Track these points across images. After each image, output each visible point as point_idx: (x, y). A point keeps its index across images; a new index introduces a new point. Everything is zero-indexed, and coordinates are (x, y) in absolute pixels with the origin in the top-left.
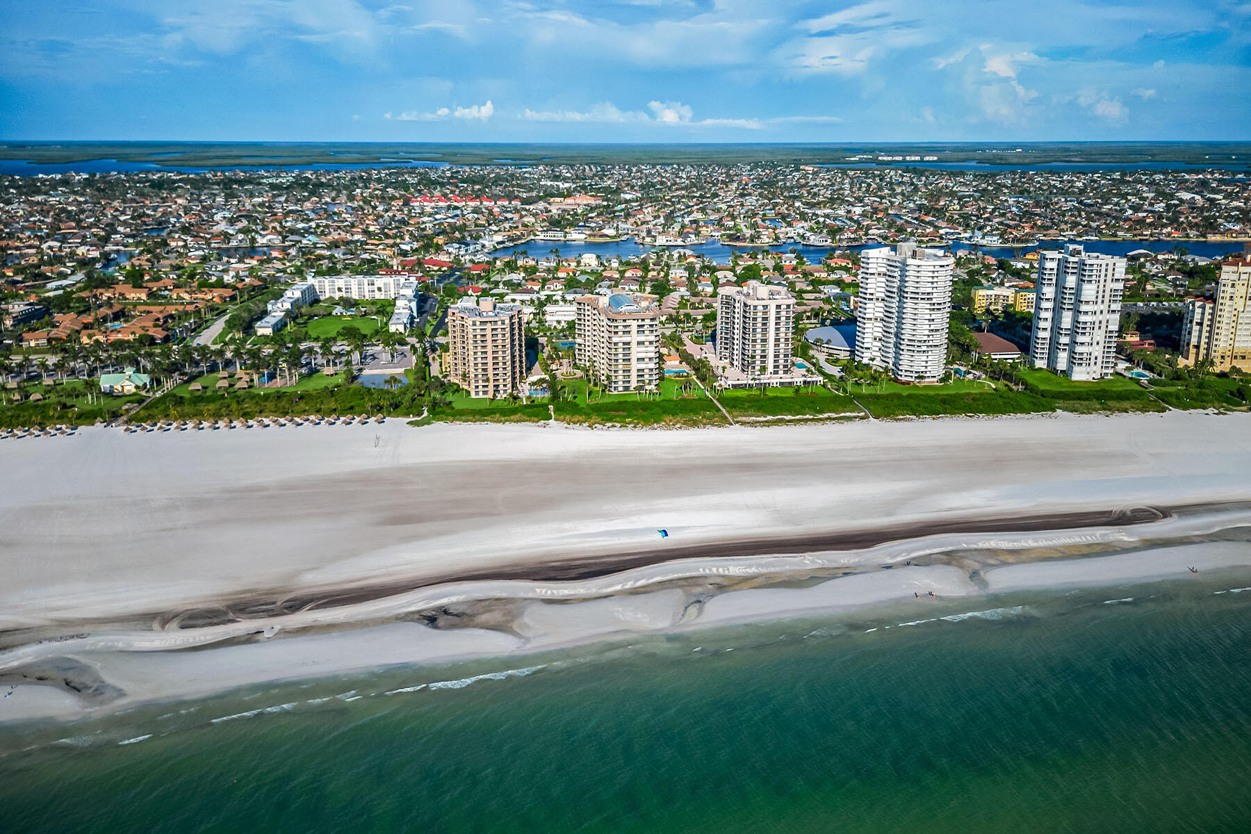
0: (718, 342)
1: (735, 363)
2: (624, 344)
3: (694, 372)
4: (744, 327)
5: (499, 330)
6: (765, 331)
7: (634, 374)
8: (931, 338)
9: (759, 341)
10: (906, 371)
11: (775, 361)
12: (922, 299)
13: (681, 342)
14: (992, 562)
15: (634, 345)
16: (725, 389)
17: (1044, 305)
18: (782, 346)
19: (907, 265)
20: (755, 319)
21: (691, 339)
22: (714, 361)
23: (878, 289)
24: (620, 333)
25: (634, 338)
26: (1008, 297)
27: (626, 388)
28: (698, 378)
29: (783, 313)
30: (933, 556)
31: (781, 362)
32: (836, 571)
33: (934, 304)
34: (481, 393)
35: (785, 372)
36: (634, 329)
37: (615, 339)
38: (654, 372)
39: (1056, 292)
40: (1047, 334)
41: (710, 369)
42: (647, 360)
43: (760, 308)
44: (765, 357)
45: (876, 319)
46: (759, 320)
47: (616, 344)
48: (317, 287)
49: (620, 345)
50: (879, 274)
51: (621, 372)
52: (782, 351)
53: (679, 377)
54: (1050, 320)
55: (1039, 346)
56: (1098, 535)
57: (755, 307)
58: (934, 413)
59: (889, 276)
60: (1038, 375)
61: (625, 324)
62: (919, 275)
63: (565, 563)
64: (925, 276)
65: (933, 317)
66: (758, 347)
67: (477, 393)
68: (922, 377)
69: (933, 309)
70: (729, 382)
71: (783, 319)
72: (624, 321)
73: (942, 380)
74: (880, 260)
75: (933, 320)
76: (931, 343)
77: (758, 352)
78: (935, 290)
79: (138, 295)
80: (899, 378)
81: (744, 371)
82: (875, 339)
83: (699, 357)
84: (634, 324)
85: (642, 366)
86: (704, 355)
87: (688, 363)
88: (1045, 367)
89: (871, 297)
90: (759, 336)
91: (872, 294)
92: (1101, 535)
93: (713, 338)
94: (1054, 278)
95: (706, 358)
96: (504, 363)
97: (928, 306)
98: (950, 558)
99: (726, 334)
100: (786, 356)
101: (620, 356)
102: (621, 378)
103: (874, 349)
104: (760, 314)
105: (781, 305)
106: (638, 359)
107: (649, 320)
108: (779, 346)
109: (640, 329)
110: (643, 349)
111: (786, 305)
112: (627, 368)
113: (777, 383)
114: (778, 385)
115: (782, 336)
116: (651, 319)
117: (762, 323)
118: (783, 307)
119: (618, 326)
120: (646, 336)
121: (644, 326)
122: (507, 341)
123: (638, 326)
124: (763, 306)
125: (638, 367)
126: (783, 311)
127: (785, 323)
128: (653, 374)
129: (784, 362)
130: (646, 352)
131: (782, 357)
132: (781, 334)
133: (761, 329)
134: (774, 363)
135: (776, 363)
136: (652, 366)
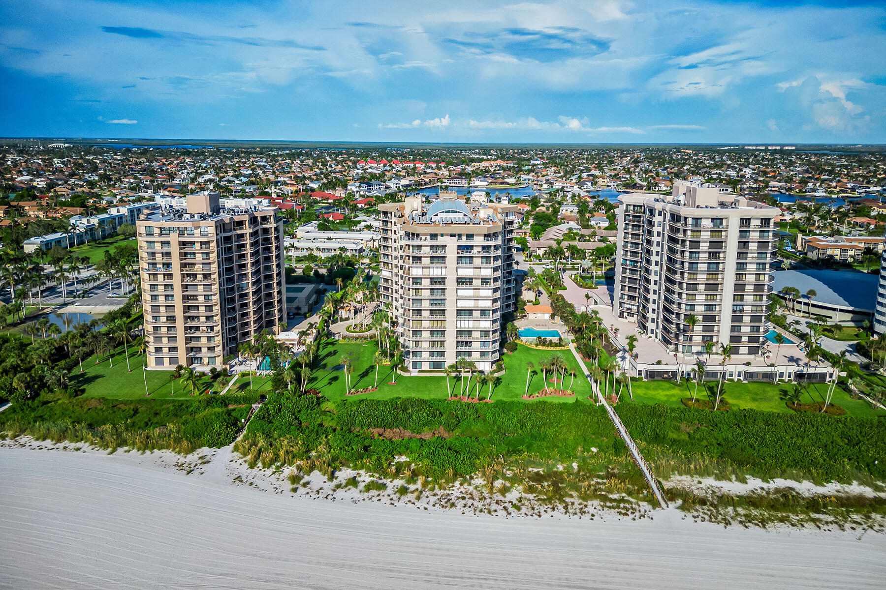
0: (617, 286)
1: (650, 326)
2: (433, 280)
3: (572, 337)
4: (670, 259)
5: (198, 245)
6: (714, 269)
7: (451, 339)
9: (701, 287)
11: (733, 328)
13: (559, 285)
15: (451, 285)
16: (633, 379)
18: (749, 299)
20: (695, 244)
21: (575, 281)
22: (608, 318)
24: (426, 261)
25: (450, 270)
27: (437, 365)
28: (578, 348)
29: (754, 236)
31: (745, 331)
34: (166, 361)
35: (753, 351)
36: (451, 254)
37: (416, 272)
38: (491, 338)
41: (602, 335)
42: (476, 314)
43: (706, 223)
44: (712, 318)
46: (704, 246)
47: (416, 280)
49: (426, 283)
51: (426, 335)
52: (748, 309)
53: (544, 344)
57: (697, 220)
61: (434, 243)
66: (700, 298)
67: (159, 361)
70: (640, 367)
71: (753, 246)
72: (434, 236)
77: (700, 309)
81: (666, 341)
83: (583, 309)
84: (452, 244)
85: (465, 325)
86: (593, 307)
87: (565, 320)
90: (702, 278)
93: (609, 279)
95: (596, 312)
96: (209, 308)
99: (633, 271)
100: (755, 318)
101: (426, 304)
102: (425, 345)
104: (705, 236)
105: (750, 219)
106: (459, 312)
107: (482, 238)
108: (742, 300)
109: (464, 253)
110: (470, 293)
111: (762, 219)
112: (437, 327)
113: (739, 374)
114: (742, 378)
115: (750, 278)
116: (486, 235)
117: (710, 253)
118: (755, 223)
119: (421, 246)
120: (474, 268)
121: (472, 247)
122: (212, 266)
123: (459, 247)
124: (713, 219)
125: (459, 326)
126: (753, 231)
127: (756, 255)
128: (488, 341)
129: (752, 331)
130: (476, 299)
131: (746, 320)
132: (747, 277)
133: (706, 266)
134: (732, 332)
135: (735, 332)
136: (487, 325)
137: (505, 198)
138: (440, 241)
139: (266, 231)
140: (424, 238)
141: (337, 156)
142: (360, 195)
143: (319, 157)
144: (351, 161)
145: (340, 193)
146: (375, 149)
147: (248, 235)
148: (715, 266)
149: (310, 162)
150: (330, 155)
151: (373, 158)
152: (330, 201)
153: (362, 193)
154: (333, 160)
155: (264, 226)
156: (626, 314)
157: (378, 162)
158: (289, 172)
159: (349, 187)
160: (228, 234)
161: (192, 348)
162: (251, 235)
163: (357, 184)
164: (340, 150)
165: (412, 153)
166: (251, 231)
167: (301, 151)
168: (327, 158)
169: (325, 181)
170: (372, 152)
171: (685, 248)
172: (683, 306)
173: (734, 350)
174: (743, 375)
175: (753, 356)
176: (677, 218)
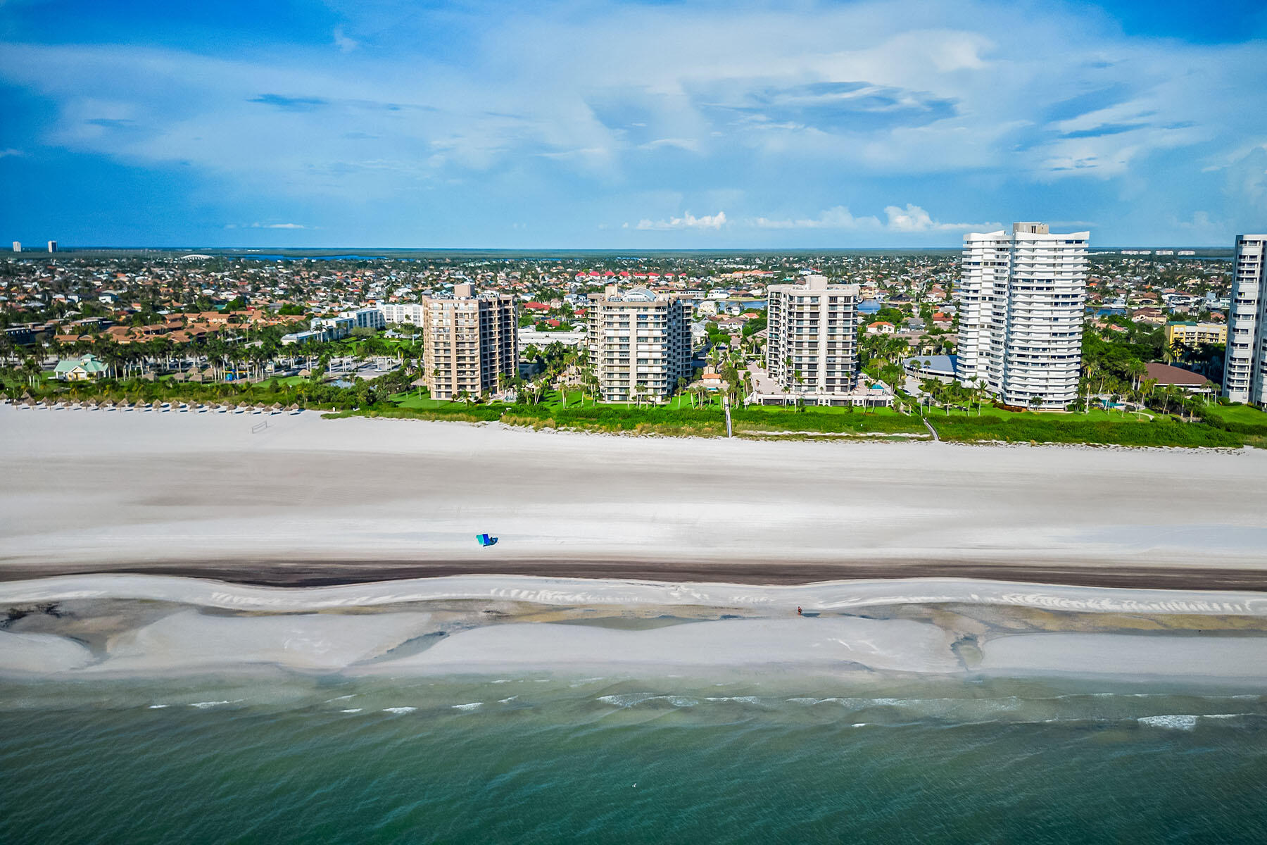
2: (621, 339)
5: (466, 316)
6: (814, 331)
7: (633, 379)
8: (1053, 345)
9: (806, 345)
10: (1017, 392)
11: (829, 373)
12: (1038, 288)
14: (1012, 625)
15: (633, 342)
16: (754, 404)
17: (1242, 309)
18: (839, 352)
19: (1018, 242)
20: (801, 314)
23: (985, 285)
24: (616, 326)
25: (632, 332)
26: (1217, 335)
27: (624, 397)
29: (840, 309)
30: (904, 608)
31: (838, 374)
32: (714, 611)
33: (1057, 296)
35: (844, 388)
36: (633, 320)
38: (661, 379)
39: (1261, 291)
40: (1248, 353)
42: (651, 362)
43: (807, 300)
44: (814, 366)
45: (983, 326)
46: (807, 316)
48: (385, 314)
49: (616, 340)
50: (986, 264)
51: (617, 376)
52: (839, 360)
54: (1252, 332)
55: (1236, 370)
56: (1247, 605)
57: (801, 298)
58: (1041, 440)
59: (999, 264)
60: (1231, 410)
61: (621, 313)
62: (1034, 254)
63: (305, 565)
64: (1042, 256)
65: (1056, 315)
66: (805, 353)
68: (1040, 402)
69: (1056, 304)
71: (840, 316)
72: (621, 308)
73: (1071, 408)
74: (987, 244)
75: (1056, 319)
76: (1053, 353)
77: (805, 360)
78: (1058, 276)
79: (220, 320)
80: (1008, 403)
81: (788, 386)
82: (981, 354)
84: (633, 313)
85: (643, 370)
88: (1245, 402)
89: (975, 295)
90: (806, 338)
91: (976, 291)
92: (1252, 605)
94: (1257, 269)
97: (1049, 300)
98: (936, 613)
99: (776, 342)
101: (616, 355)
102: (616, 383)
103: (980, 367)
104: (807, 309)
105: (837, 297)
106: (639, 360)
107: (654, 310)
108: (835, 354)
109: (642, 320)
110: (646, 348)
111: (845, 297)
112: (624, 370)
113: (827, 401)
114: (829, 404)
115: (839, 338)
116: (657, 308)
117: (810, 320)
118: (841, 300)
119: (613, 315)
120: (649, 330)
121: (647, 316)
122: (475, 330)
123: (638, 316)
124: (811, 297)
125: (639, 370)
126: (840, 305)
127: (843, 322)
128: (659, 381)
129: (842, 375)
130: (650, 352)
131: (838, 368)
132: (837, 337)
133: (809, 329)
134: (828, 375)
135: (830, 375)
136: (658, 370)
137: (736, 308)
138: (626, 312)
139: (507, 311)
141: (550, 267)
142: (578, 307)
143: (528, 269)
144: (568, 273)
145: (556, 304)
146: (601, 259)
147: (496, 312)
148: (814, 329)
149: (518, 274)
150: (542, 267)
151: (596, 270)
152: (545, 312)
153: (579, 304)
154: (545, 272)
155: (506, 307)
156: (773, 376)
157: (602, 274)
158: (495, 286)
159: (565, 299)
160: (485, 310)
161: (460, 385)
162: (499, 312)
163: (575, 296)
164: (554, 260)
165: (649, 263)
166: (499, 309)
167: (504, 262)
168: (539, 269)
169: (538, 292)
170: (595, 262)
171: (794, 317)
172: (794, 358)
173: (830, 388)
174: (829, 401)
175: (842, 393)
176: (791, 298)
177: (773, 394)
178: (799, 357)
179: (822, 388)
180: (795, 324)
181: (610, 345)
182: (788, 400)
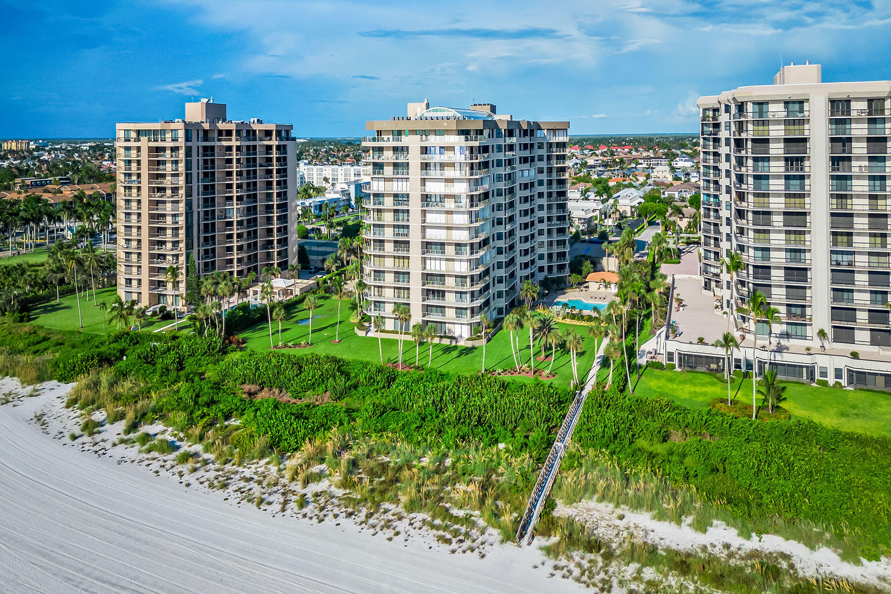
1: (726, 294)
2: (397, 198)
7: (416, 285)
9: (778, 219)
11: (836, 294)
15: (415, 204)
18: (861, 242)
20: (762, 144)
24: (388, 170)
25: (414, 183)
29: (859, 130)
31: (862, 299)
35: (879, 339)
36: (415, 159)
38: (469, 287)
42: (450, 250)
43: (777, 111)
44: (800, 274)
46: (777, 149)
51: (390, 278)
52: (861, 261)
53: (573, 317)
57: (761, 104)
66: (777, 239)
70: (671, 346)
71: (859, 149)
77: (778, 258)
84: (414, 145)
85: (435, 266)
90: (777, 204)
96: (176, 231)
100: (877, 278)
102: (389, 293)
104: (777, 130)
105: (848, 101)
106: (427, 246)
107: (455, 137)
108: (850, 244)
109: (432, 160)
110: (440, 219)
111: (870, 100)
112: (401, 266)
113: (838, 374)
114: (844, 382)
115: (860, 204)
117: (786, 159)
118: (859, 107)
120: (445, 180)
122: (180, 178)
123: (425, 149)
124: (787, 103)
125: (428, 267)
126: (857, 120)
127: (866, 163)
128: (466, 293)
129: (873, 301)
130: (448, 228)
131: (862, 279)
132: (855, 201)
133: (782, 181)
134: (835, 299)
135: (842, 300)
136: (462, 268)
138: (406, 140)
140: (385, 137)
155: (265, 143)
160: (211, 144)
171: (748, 152)
172: (751, 252)
173: (844, 334)
174: (845, 374)
175: (875, 349)
176: (741, 107)
177: (701, 341)
178: (763, 249)
179: (822, 334)
180: (749, 168)
181: (379, 211)
182: (738, 361)
